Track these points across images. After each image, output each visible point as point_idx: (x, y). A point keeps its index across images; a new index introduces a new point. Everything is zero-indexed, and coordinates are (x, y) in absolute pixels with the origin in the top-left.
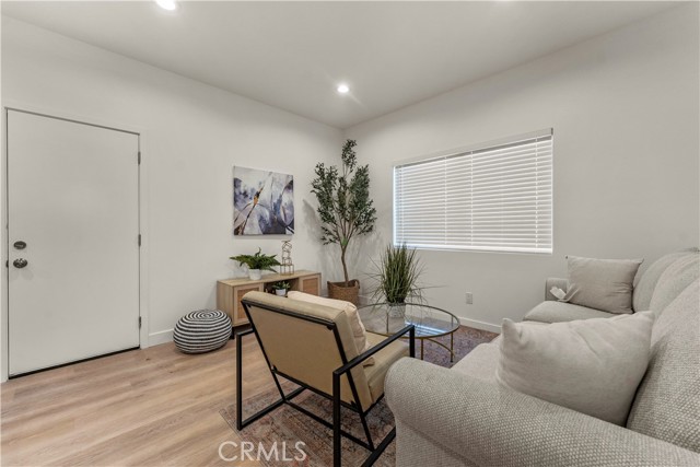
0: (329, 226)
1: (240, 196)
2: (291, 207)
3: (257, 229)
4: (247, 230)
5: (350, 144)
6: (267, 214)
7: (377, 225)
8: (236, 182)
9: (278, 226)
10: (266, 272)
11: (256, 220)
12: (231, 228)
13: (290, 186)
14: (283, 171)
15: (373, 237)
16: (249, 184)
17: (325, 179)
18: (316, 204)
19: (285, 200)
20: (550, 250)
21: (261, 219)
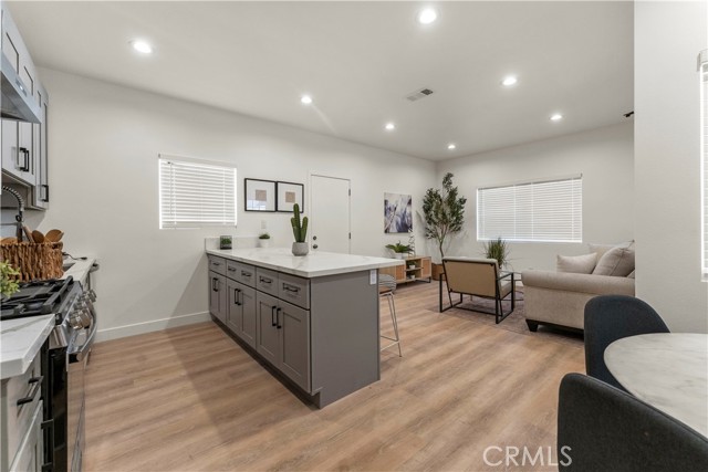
0: (431, 227)
1: (387, 211)
2: (410, 215)
3: (395, 230)
4: (391, 230)
5: (450, 175)
6: (399, 220)
7: (465, 226)
8: (386, 202)
9: (405, 228)
10: (406, 255)
11: (394, 224)
12: (383, 230)
13: (410, 203)
14: (406, 193)
15: (461, 234)
16: (391, 203)
17: (432, 198)
18: (422, 213)
19: (408, 211)
20: (581, 241)
21: (397, 223)
